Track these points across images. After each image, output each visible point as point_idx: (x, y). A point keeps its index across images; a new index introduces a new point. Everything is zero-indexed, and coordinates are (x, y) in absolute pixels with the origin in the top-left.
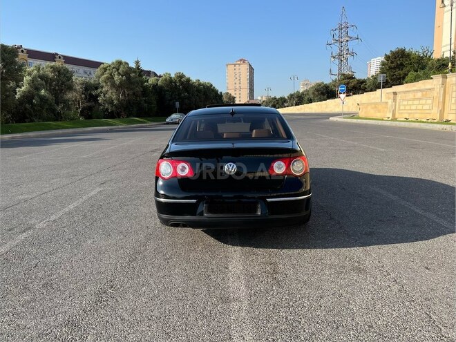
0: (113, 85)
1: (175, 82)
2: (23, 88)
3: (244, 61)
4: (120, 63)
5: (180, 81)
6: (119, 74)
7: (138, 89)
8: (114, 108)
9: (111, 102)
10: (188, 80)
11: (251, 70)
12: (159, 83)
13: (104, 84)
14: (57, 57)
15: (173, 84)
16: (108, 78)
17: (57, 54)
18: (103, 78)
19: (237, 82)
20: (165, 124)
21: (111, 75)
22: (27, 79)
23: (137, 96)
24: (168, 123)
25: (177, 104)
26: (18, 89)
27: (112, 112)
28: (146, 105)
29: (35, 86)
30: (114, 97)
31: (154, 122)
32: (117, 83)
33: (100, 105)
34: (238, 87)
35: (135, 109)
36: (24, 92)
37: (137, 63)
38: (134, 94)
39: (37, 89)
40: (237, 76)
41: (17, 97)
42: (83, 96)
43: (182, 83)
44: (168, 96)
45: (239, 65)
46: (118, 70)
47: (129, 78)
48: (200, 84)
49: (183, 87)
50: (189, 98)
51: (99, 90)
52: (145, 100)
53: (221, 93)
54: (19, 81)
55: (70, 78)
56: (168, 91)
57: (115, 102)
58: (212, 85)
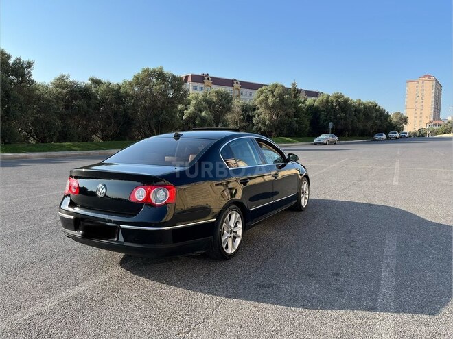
0: (267, 107)
1: (332, 103)
2: (189, 110)
3: (429, 77)
4: (276, 86)
5: (337, 101)
6: (274, 96)
7: (291, 110)
8: (266, 128)
9: (264, 123)
10: (346, 101)
11: (438, 87)
12: (316, 104)
13: (259, 106)
14: (235, 82)
15: (330, 104)
16: (263, 101)
17: (235, 80)
18: (258, 100)
19: (419, 99)
20: (312, 144)
21: (266, 97)
22: (193, 102)
23: (289, 117)
24: (316, 144)
25: (331, 125)
26: (185, 111)
27: (264, 131)
28: (297, 125)
29: (199, 109)
30: (267, 118)
31: (302, 142)
32: (270, 104)
33: (254, 125)
34: (419, 106)
35: (285, 130)
36: (190, 114)
37: (294, 85)
38: (286, 115)
39: (201, 111)
40: (420, 94)
41: (184, 117)
42: (242, 116)
43: (339, 103)
44: (323, 117)
45: (423, 81)
46: (273, 93)
47: (282, 99)
48: (360, 104)
49: (340, 107)
50: (345, 119)
51: (256, 112)
52: (296, 121)
53: (388, 113)
54: (187, 105)
55: (229, 101)
56: (323, 111)
57: (267, 122)
58: (377, 105)
